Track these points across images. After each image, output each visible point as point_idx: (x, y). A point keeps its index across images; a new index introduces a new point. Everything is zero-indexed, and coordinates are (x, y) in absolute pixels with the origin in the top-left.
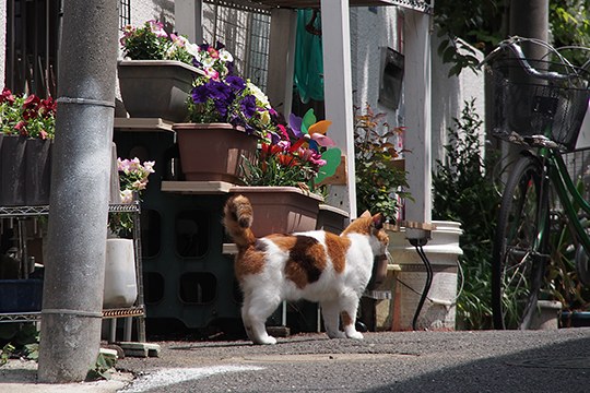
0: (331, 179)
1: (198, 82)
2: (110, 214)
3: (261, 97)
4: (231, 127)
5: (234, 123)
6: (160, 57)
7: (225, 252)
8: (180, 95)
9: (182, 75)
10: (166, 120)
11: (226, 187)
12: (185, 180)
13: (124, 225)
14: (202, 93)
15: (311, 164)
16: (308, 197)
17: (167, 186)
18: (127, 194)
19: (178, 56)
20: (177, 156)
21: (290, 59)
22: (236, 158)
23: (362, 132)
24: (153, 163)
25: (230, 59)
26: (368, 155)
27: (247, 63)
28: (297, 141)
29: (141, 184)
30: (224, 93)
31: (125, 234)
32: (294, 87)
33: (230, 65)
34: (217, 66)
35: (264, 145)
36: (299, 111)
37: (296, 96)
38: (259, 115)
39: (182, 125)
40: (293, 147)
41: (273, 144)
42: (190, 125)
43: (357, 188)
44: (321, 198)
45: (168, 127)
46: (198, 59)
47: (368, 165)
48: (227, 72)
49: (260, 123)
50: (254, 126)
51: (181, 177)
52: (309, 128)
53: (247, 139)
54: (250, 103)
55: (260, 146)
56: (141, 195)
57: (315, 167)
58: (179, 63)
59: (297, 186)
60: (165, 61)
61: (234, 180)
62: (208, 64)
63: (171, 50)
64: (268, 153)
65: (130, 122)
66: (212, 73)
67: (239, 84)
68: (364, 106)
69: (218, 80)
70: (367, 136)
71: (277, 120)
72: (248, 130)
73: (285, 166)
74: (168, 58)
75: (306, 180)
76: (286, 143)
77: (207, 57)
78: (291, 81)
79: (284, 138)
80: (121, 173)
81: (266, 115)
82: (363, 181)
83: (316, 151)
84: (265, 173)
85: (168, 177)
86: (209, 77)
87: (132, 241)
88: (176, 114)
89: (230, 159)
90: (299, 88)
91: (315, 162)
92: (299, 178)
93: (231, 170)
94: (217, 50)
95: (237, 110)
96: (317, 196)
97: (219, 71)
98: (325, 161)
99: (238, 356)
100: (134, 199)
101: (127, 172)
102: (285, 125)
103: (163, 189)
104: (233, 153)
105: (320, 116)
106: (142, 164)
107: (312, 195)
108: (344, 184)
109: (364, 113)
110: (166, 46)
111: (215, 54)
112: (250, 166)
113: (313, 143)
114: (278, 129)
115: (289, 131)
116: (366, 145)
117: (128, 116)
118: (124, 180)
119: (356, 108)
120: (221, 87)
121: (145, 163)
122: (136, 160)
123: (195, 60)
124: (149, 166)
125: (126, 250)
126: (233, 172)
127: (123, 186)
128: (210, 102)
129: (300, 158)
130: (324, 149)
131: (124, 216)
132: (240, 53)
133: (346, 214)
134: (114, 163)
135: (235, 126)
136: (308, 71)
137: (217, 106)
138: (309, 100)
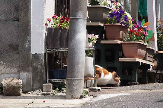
0: (150, 39)
1: (111, 12)
2: (86, 50)
3: (129, 16)
4: (121, 25)
5: (122, 23)
6: (100, 5)
7: (119, 61)
8: (106, 16)
9: (106, 10)
10: (102, 23)
11: (119, 42)
12: (107, 40)
13: (90, 53)
14: (112, 15)
15: (144, 35)
16: (143, 45)
17: (102, 42)
18: (91, 44)
19: (105, 4)
20: (105, 33)
21: (137, 5)
22: (122, 33)
23: (158, 25)
24: (98, 35)
25: (120, 5)
26: (160, 32)
27: (125, 6)
28: (140, 28)
29: (95, 41)
30: (118, 15)
31: (90, 56)
32: (139, 13)
33: (120, 7)
34: (116, 7)
35: (130, 30)
36: (140, 20)
37: (139, 15)
38: (129, 21)
39: (106, 24)
40: (139, 30)
41: (133, 29)
42: (109, 24)
43: (157, 42)
44: (147, 45)
45: (102, 25)
46: (111, 5)
47: (161, 35)
48: (119, 9)
49: (129, 23)
50: (127, 24)
51: (106, 39)
52: (143, 24)
53: (125, 28)
54: (126, 18)
55: (129, 30)
56: (95, 45)
57: (145, 36)
58: (105, 6)
59: (140, 41)
60: (101, 6)
61: (122, 40)
62: (114, 6)
63: (103, 3)
64: (131, 32)
65: (91, 24)
66: (115, 9)
67: (123, 12)
68: (159, 18)
69: (116, 11)
70: (160, 27)
71: (134, 22)
72: (125, 25)
73: (136, 36)
74: (102, 5)
75: (143, 40)
76: (137, 29)
77: (113, 4)
78: (138, 11)
79: (136, 28)
80: (89, 38)
81: (131, 21)
82: (159, 40)
83: (145, 31)
84: (131, 38)
85: (102, 39)
86: (114, 10)
87: (92, 58)
88: (105, 21)
89: (120, 34)
90: (140, 13)
91: (145, 34)
92: (141, 39)
93: (121, 37)
94: (116, 2)
95: (122, 20)
96: (146, 44)
97: (117, 8)
98: (148, 34)
99: (124, 91)
100: (93, 46)
101: (90, 38)
102: (136, 24)
103: (101, 43)
104: (121, 32)
105: (146, 21)
106: (95, 36)
107: (144, 44)
108: (154, 40)
109: (159, 20)
110: (101, 2)
111: (116, 3)
112: (126, 36)
113: (144, 29)
114: (134, 25)
115: (137, 25)
116: (160, 29)
117: (91, 22)
118: (90, 40)
119: (157, 19)
120: (117, 13)
121: (96, 35)
122: (93, 35)
123: (110, 5)
124: (97, 36)
125: (91, 60)
126: (121, 38)
127: (89, 42)
128: (114, 17)
129: (141, 33)
130: (148, 30)
131: (90, 51)
132: (123, 3)
133: (154, 49)
134: (87, 36)
135: (122, 24)
136: (142, 8)
137: (116, 18)
138: (143, 17)
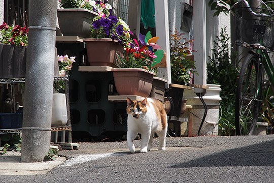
0: (159, 64)
1: (96, 19)
2: (54, 82)
3: (125, 26)
4: (111, 40)
5: (113, 38)
6: (77, 7)
7: (109, 99)
8: (87, 25)
9: (88, 16)
10: (81, 37)
11: (109, 69)
12: (90, 66)
13: (61, 87)
14: (97, 24)
15: (150, 57)
16: (148, 73)
17: (81, 69)
18: (62, 72)
19: (86, 6)
20: (86, 54)
21: (139, 7)
22: (114, 54)
23: (173, 42)
24: (74, 57)
25: (111, 8)
26: (176, 53)
27: (118, 10)
28: (143, 46)
29: (69, 67)
30: (108, 24)
31: (61, 91)
32: (141, 21)
33: (110, 11)
34: (105, 11)
35: (127, 49)
36: (143, 32)
37: (142, 26)
38: (125, 34)
39: (88, 39)
40: (141, 49)
41: (131, 48)
42: (92, 39)
43: (171, 69)
44: (155, 74)
45: (81, 40)
46: (95, 8)
47: (176, 58)
48: (109, 14)
49: (125, 38)
50: (122, 39)
51: (88, 64)
52: (148, 40)
53: (119, 46)
54: (120, 29)
55: (125, 49)
56: (69, 72)
57: (152, 59)
58: (86, 10)
59: (143, 68)
60: (79, 9)
61: (113, 65)
62: (100, 10)
63: (82, 4)
64: (129, 52)
65: (63, 38)
66: (102, 15)
67: (115, 19)
68: (174, 30)
69: (105, 18)
70: (176, 44)
71: (133, 37)
72: (119, 42)
73: (137, 59)
74: (81, 8)
75: (147, 65)
76: (137, 48)
77: (100, 7)
78: (139, 19)
79: (136, 45)
80: (60, 62)
81: (128, 34)
82: (174, 65)
83: (152, 51)
84: (128, 62)
85: (81, 64)
86: (101, 16)
87: (65, 94)
88: (85, 34)
89: (111, 55)
90: (143, 22)
91: (151, 56)
92: (144, 64)
93: (111, 61)
94: (104, 4)
95: (114, 33)
96: (152, 72)
97: (105, 13)
98: (156, 56)
99: (116, 149)
100: (66, 74)
101: (62, 62)
102: (137, 39)
103: (79, 70)
104: (112, 52)
105: (154, 35)
106: (69, 58)
107: (150, 72)
108: (165, 67)
109: (174, 33)
110: (80, 2)
111: (103, 5)
112: (120, 58)
113: (150, 48)
114: (134, 41)
115: (139, 42)
116: (175, 49)
117: (62, 35)
118: (61, 65)
119: (170, 31)
120: (106, 21)
121: (71, 57)
122: (67, 56)
123: (94, 9)
124: (73, 59)
125: (62, 99)
126: (112, 62)
127: (60, 68)
128: (101, 28)
129: (144, 55)
130: (156, 50)
131: (61, 83)
132: (115, 5)
133: (166, 81)
134: (56, 57)
135: (113, 40)
136: (147, 14)
137: (104, 30)
138: (148, 27)
